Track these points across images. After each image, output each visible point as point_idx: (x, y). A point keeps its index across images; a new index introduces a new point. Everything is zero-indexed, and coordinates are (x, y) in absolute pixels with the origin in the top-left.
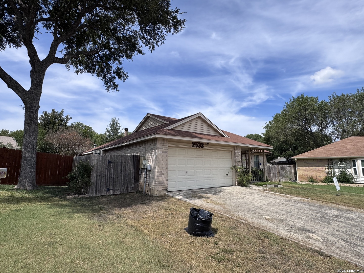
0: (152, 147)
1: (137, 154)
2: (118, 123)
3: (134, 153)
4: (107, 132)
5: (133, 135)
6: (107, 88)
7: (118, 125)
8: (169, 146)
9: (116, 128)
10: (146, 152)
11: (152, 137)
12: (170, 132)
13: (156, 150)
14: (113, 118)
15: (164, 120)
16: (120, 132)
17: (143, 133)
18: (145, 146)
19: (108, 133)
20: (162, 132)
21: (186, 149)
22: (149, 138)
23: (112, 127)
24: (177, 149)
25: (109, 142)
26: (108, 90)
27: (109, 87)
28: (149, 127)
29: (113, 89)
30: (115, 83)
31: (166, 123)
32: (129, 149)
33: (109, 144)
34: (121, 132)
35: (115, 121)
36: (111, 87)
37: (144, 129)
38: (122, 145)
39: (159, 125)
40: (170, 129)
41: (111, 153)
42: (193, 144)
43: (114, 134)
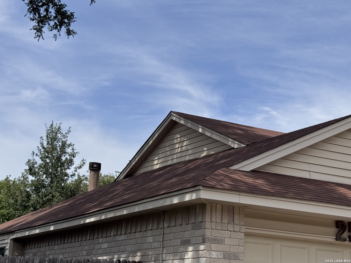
0: (187, 235)
1: (131, 259)
2: (68, 143)
3: (123, 252)
4: (30, 174)
5: (119, 188)
6: (34, 23)
7: (69, 150)
8: (247, 235)
9: (59, 159)
10: (165, 251)
11: (188, 198)
12: (250, 180)
13: (202, 247)
14: (52, 126)
15: (227, 135)
16: (74, 175)
17: (155, 183)
18: (160, 231)
19: (33, 178)
20: (221, 180)
21: (313, 248)
22: (176, 201)
23: (47, 157)
24: (278, 244)
25: (35, 209)
26: (39, 30)
27: (42, 21)
28: (175, 161)
29: (55, 27)
30: (62, 6)
31: (236, 146)
32: (104, 240)
33: (36, 216)
34: (76, 173)
35: (59, 135)
36: (50, 22)
37: (158, 167)
38: (82, 223)
39: (212, 155)
40: (253, 171)
41: (42, 249)
42: (337, 227)
43: (51, 182)
